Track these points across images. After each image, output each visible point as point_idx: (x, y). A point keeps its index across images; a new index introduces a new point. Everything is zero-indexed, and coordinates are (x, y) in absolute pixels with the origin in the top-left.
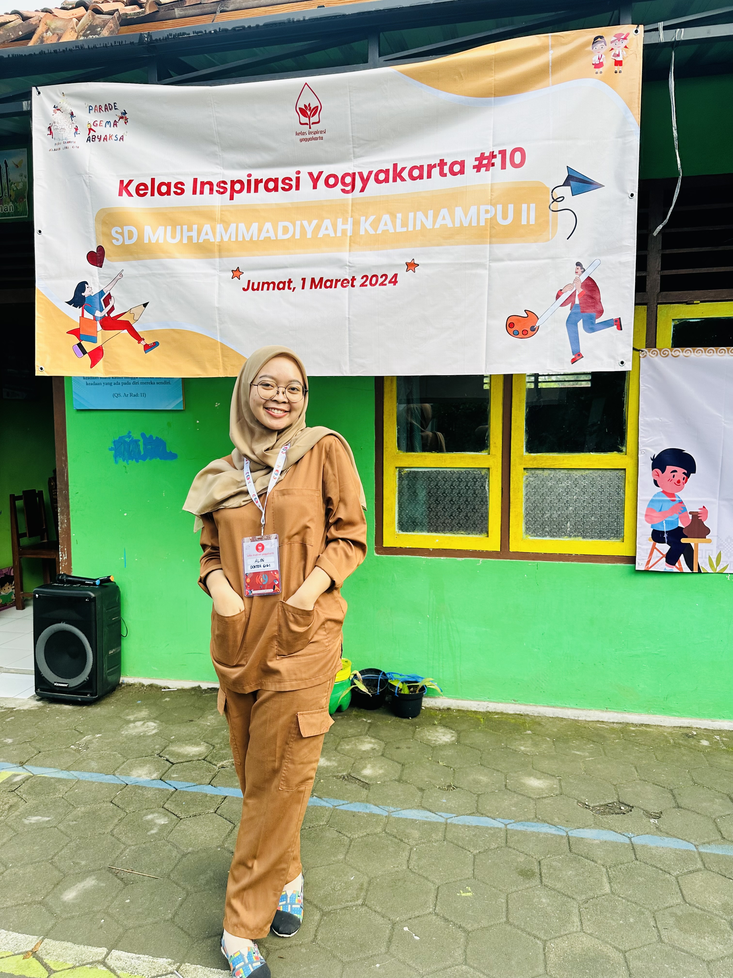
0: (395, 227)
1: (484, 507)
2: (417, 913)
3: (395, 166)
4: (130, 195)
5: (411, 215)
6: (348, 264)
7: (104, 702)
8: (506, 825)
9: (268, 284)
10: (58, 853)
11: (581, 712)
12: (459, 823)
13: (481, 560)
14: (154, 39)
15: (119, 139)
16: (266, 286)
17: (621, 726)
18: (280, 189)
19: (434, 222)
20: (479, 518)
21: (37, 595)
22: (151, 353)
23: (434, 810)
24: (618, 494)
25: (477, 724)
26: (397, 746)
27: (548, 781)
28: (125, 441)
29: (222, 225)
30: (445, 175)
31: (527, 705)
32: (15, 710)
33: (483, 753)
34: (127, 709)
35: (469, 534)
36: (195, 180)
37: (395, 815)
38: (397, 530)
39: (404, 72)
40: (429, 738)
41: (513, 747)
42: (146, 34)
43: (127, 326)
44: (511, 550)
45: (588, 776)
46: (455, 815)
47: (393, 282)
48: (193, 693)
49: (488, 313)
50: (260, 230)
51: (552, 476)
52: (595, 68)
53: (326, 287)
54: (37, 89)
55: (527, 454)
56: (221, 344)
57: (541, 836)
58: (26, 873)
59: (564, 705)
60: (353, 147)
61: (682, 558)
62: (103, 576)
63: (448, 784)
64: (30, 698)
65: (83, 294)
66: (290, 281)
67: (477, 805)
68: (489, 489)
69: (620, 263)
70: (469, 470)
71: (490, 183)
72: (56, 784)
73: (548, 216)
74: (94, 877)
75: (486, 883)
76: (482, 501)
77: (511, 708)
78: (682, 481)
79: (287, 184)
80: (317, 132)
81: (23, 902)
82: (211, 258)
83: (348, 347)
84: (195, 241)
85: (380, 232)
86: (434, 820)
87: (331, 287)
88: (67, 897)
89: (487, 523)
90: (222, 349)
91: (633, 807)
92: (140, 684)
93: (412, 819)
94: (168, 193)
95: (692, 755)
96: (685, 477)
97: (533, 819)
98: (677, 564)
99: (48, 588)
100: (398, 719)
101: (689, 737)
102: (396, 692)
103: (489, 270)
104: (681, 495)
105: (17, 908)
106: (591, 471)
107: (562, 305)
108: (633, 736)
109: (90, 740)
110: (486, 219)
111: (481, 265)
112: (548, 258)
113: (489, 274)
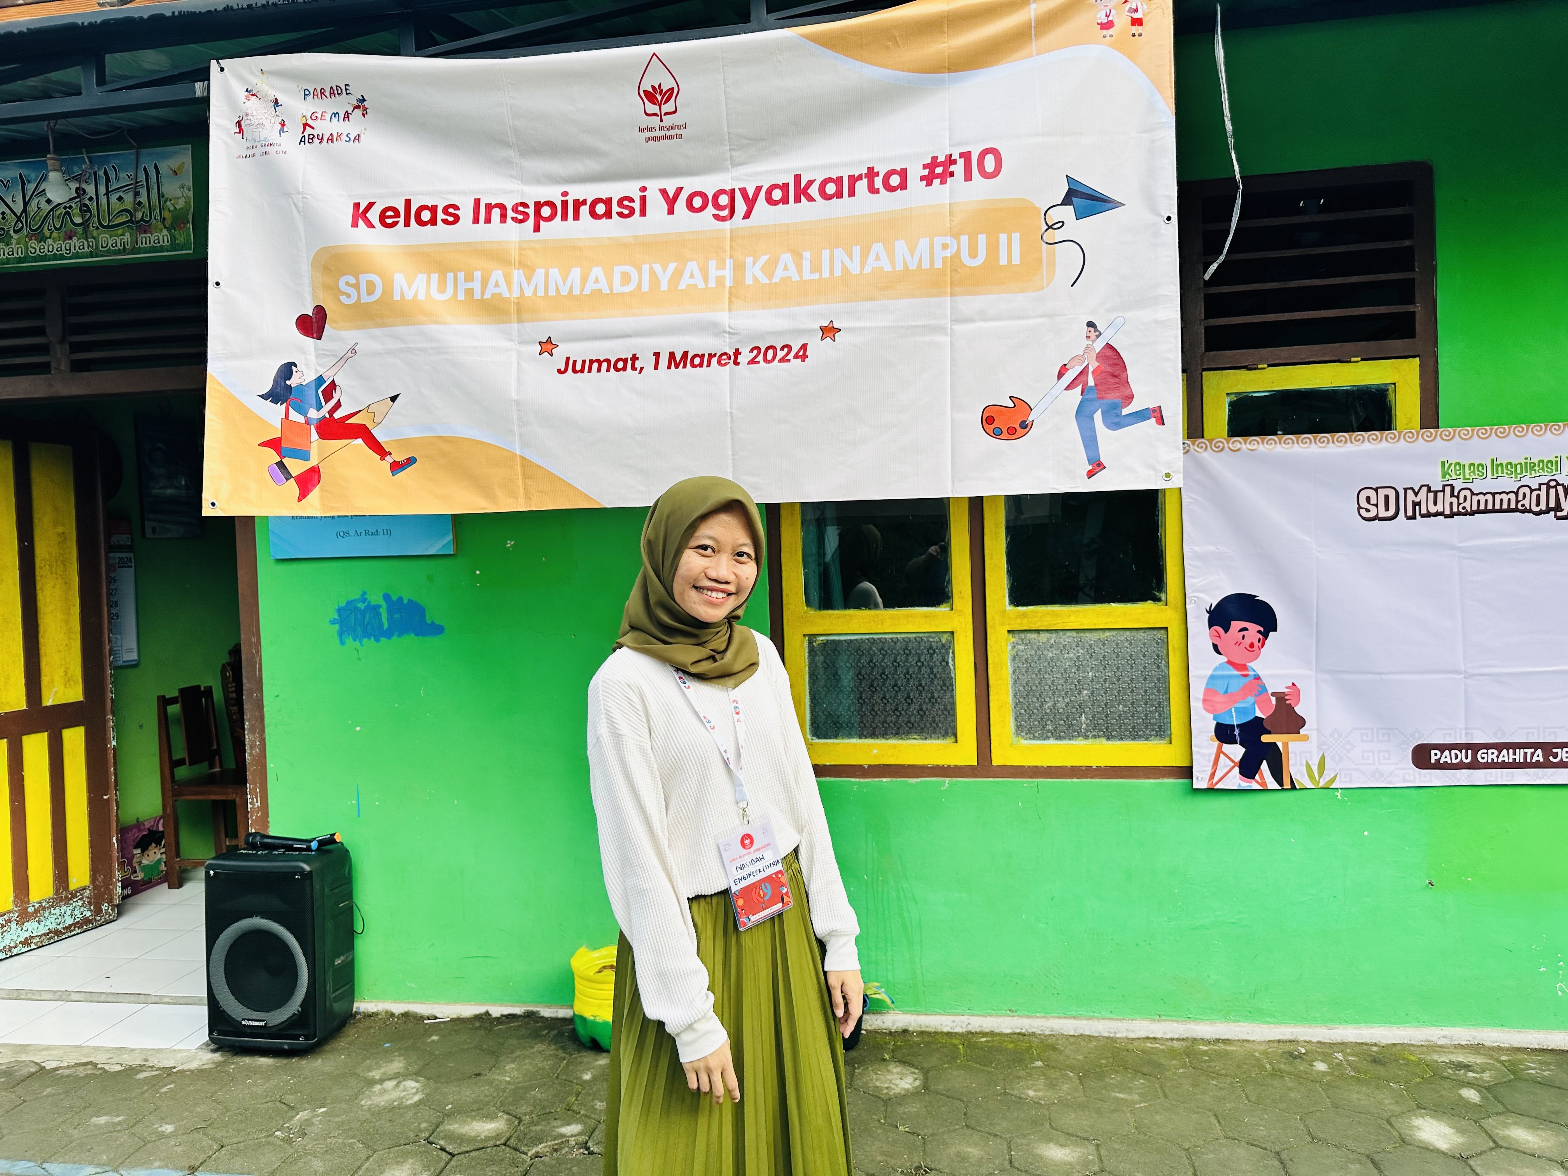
0: (800, 272)
1: (948, 695)
3: (798, 178)
4: (370, 225)
5: (826, 254)
6: (728, 329)
7: (327, 1048)
9: (600, 362)
11: (1119, 1024)
13: (947, 780)
15: (352, 139)
16: (595, 365)
17: (1184, 1044)
18: (614, 214)
19: (863, 265)
20: (940, 713)
21: (212, 872)
24: (1158, 667)
25: (953, 1056)
27: (1079, 1150)
28: (356, 608)
29: (521, 271)
30: (877, 191)
31: (1032, 1017)
32: (174, 1070)
33: (967, 1106)
34: (369, 1058)
35: (926, 738)
36: (477, 202)
39: (807, 37)
40: (878, 1084)
41: (1016, 1092)
44: (995, 763)
45: (1142, 1137)
47: (800, 357)
48: (477, 1024)
49: (952, 402)
50: (584, 279)
51: (1052, 641)
52: (1101, 29)
53: (693, 366)
54: (218, 63)
55: (1012, 608)
56: (522, 458)
59: (1091, 1014)
60: (730, 150)
61: (1264, 766)
62: (322, 833)
63: (917, 1164)
64: (200, 1048)
66: (635, 358)
68: (954, 665)
69: (1156, 322)
70: (921, 635)
71: (948, 202)
73: (1041, 251)
76: (944, 685)
77: (1006, 1025)
78: (1256, 643)
79: (626, 207)
80: (672, 128)
82: (504, 322)
83: (731, 457)
84: (478, 296)
85: (778, 281)
87: (701, 365)
89: (954, 721)
90: (523, 466)
92: (387, 1012)
94: (433, 221)
95: (1303, 1089)
96: (1261, 637)
98: (1257, 777)
99: (232, 860)
101: (1295, 1058)
103: (951, 336)
104: (1257, 666)
106: (1114, 633)
108: (1206, 1061)
109: (306, 1120)
110: (944, 258)
111: (938, 329)
112: (1043, 316)
113: (951, 342)
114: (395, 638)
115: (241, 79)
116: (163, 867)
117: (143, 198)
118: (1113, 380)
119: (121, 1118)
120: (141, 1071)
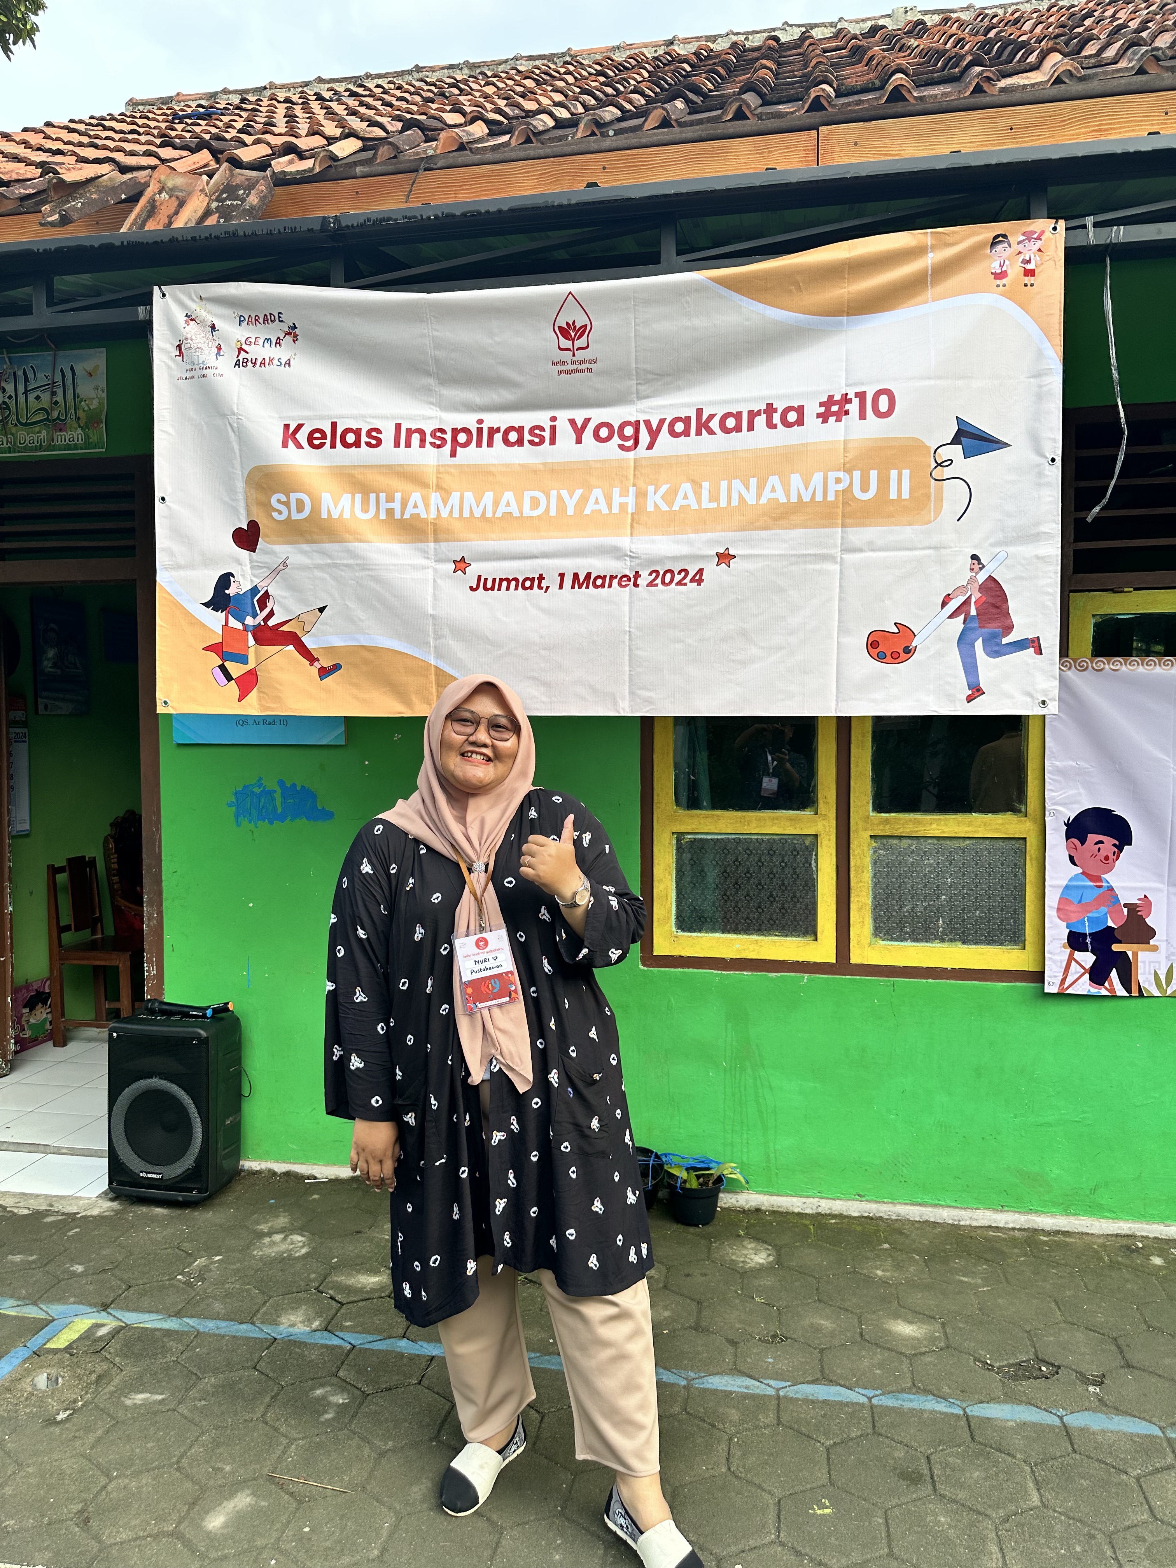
0: (699, 500)
1: (811, 894)
2: (752, 1543)
3: (699, 412)
4: (299, 446)
5: (724, 484)
6: (629, 553)
7: (217, 1201)
8: (870, 1399)
9: (509, 581)
10: (185, 1452)
11: (963, 1212)
12: (798, 1396)
13: (806, 976)
14: (343, 224)
15: (283, 364)
16: (505, 584)
17: (1025, 1234)
18: (526, 442)
19: (759, 496)
20: (801, 911)
21: (115, 1035)
22: (329, 680)
23: (757, 1376)
24: (1015, 876)
25: (804, 1235)
26: (686, 1272)
27: (925, 1327)
28: (253, 792)
29: (438, 494)
30: (774, 427)
31: (879, 1202)
32: (78, 1216)
33: (819, 1282)
34: (256, 1213)
35: (787, 936)
37: (697, 1384)
38: (674, 929)
39: (715, 280)
40: (734, 1257)
41: (865, 1271)
42: (332, 217)
43: (294, 639)
44: (852, 961)
45: (985, 1318)
46: (789, 1383)
47: (696, 581)
48: (355, 1186)
49: (839, 627)
50: (496, 503)
51: (913, 847)
53: (596, 586)
54: (160, 289)
55: (875, 814)
56: (436, 667)
57: (926, 1416)
58: (142, 1487)
59: (937, 1202)
60: (637, 384)
61: (1114, 974)
62: (217, 1002)
63: (772, 1333)
64: (99, 1196)
65: (227, 592)
66: (541, 578)
67: (822, 1367)
68: (817, 867)
69: (1037, 557)
70: (785, 837)
71: (842, 439)
72: (165, 1339)
73: (929, 487)
74: (249, 1492)
75: (851, 1493)
76: (807, 885)
77: (855, 1208)
79: (537, 436)
80: (583, 362)
81: (145, 1534)
82: (421, 541)
83: (628, 673)
84: (398, 515)
85: (678, 509)
86: (758, 1391)
87: (602, 586)
88: (212, 1524)
89: (815, 920)
90: (437, 675)
91: (1059, 1367)
92: (270, 1171)
93: (725, 1391)
94: (357, 444)
95: (1139, 1282)
97: (910, 1388)
98: (1106, 984)
99: (133, 1024)
100: (680, 1228)
101: (1133, 1251)
102: (678, 1185)
103: (841, 565)
104: (1111, 878)
105: (138, 1542)
106: (974, 841)
108: (1046, 1251)
109: (205, 1266)
110: (836, 491)
111: (829, 558)
112: (929, 548)
113: (841, 570)
114: (287, 821)
115: (181, 304)
116: (48, 1027)
117: (59, 398)
119: (34, 1257)
120: (48, 1215)
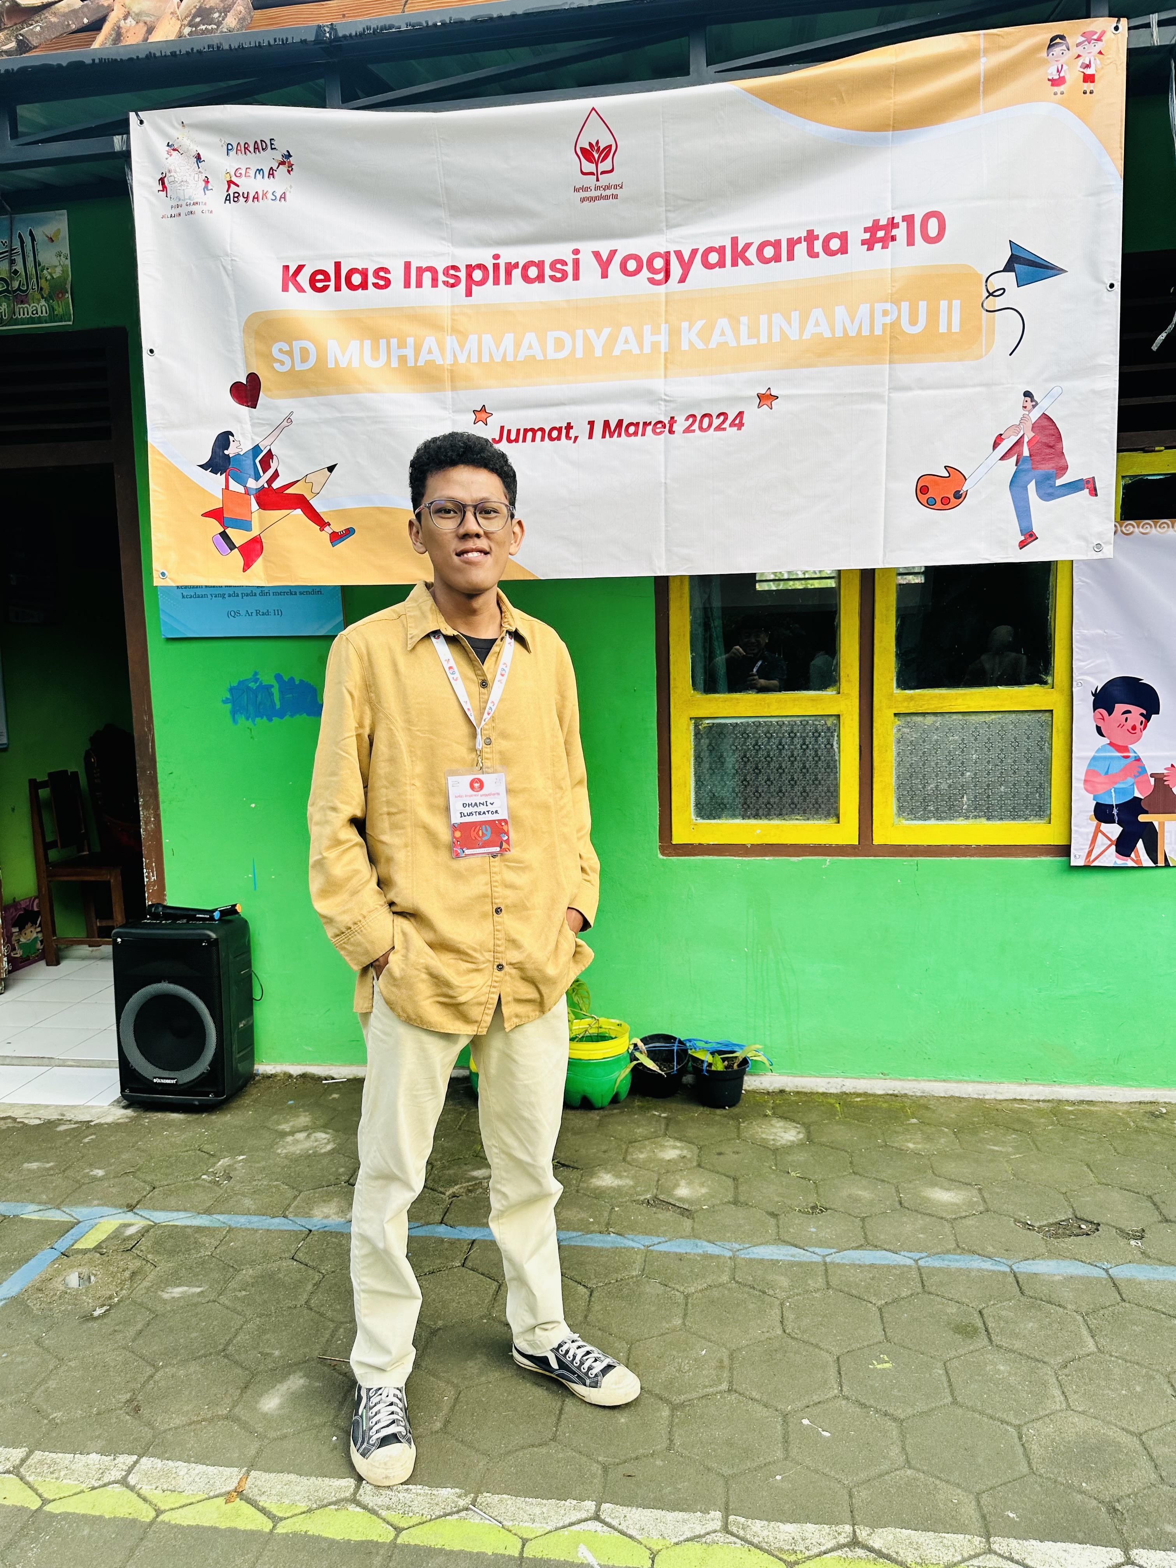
0: (737, 338)
1: (832, 777)
2: (816, 1398)
3: (735, 241)
4: (300, 289)
5: (764, 319)
6: (664, 397)
7: (234, 1105)
8: (916, 1261)
9: (534, 431)
10: (231, 1341)
11: (987, 1087)
12: (844, 1261)
13: (828, 859)
14: (340, 35)
15: (278, 198)
16: (530, 435)
17: (1050, 1105)
18: (547, 278)
19: (802, 331)
20: (823, 794)
21: (119, 940)
22: (342, 546)
23: (802, 1245)
24: (1041, 749)
25: (831, 1113)
26: (718, 1150)
27: (963, 1193)
28: (249, 689)
29: (454, 337)
30: (816, 255)
31: (904, 1080)
32: (92, 1124)
33: (852, 1156)
34: (274, 1114)
35: (808, 819)
36: (407, 265)
37: (742, 1255)
38: (693, 817)
39: (751, 91)
40: (764, 1136)
41: (896, 1145)
42: (327, 26)
43: (301, 503)
44: (875, 842)
45: (1021, 1182)
46: (835, 1250)
47: (735, 425)
49: (887, 471)
50: (518, 345)
51: (938, 724)
52: (1052, 85)
53: (628, 435)
54: (137, 115)
55: (899, 691)
57: (973, 1274)
58: (191, 1374)
59: (961, 1078)
60: (666, 211)
61: (1140, 845)
62: (225, 904)
63: (812, 1205)
64: (112, 1104)
65: (226, 452)
66: (569, 427)
67: (865, 1233)
68: (839, 748)
69: (1094, 392)
70: (807, 718)
71: (890, 267)
72: (196, 1235)
73: (981, 319)
74: (301, 1374)
75: (908, 1348)
76: (828, 767)
77: (879, 1086)
78: (1138, 726)
79: (559, 271)
80: (608, 187)
81: (199, 1418)
82: (437, 390)
83: (661, 529)
84: (411, 363)
85: (714, 347)
86: (804, 1259)
87: (635, 433)
88: (267, 1407)
89: (837, 801)
91: (1099, 1224)
92: (285, 1074)
93: (772, 1260)
94: (364, 285)
95: (1167, 1144)
96: (1144, 720)
97: (954, 1250)
98: (1133, 855)
99: (137, 928)
100: (707, 1110)
101: (1157, 1117)
102: (704, 1068)
103: (889, 405)
104: (1138, 748)
105: (193, 1427)
106: (1000, 716)
107: (1002, 458)
108: (1072, 1120)
109: (229, 1166)
110: (884, 325)
111: (876, 397)
112: (980, 385)
113: (889, 410)
114: (287, 717)
115: (163, 133)
116: (39, 946)
117: (19, 266)
118: (1048, 451)
119: (52, 1164)
120: (60, 1124)
